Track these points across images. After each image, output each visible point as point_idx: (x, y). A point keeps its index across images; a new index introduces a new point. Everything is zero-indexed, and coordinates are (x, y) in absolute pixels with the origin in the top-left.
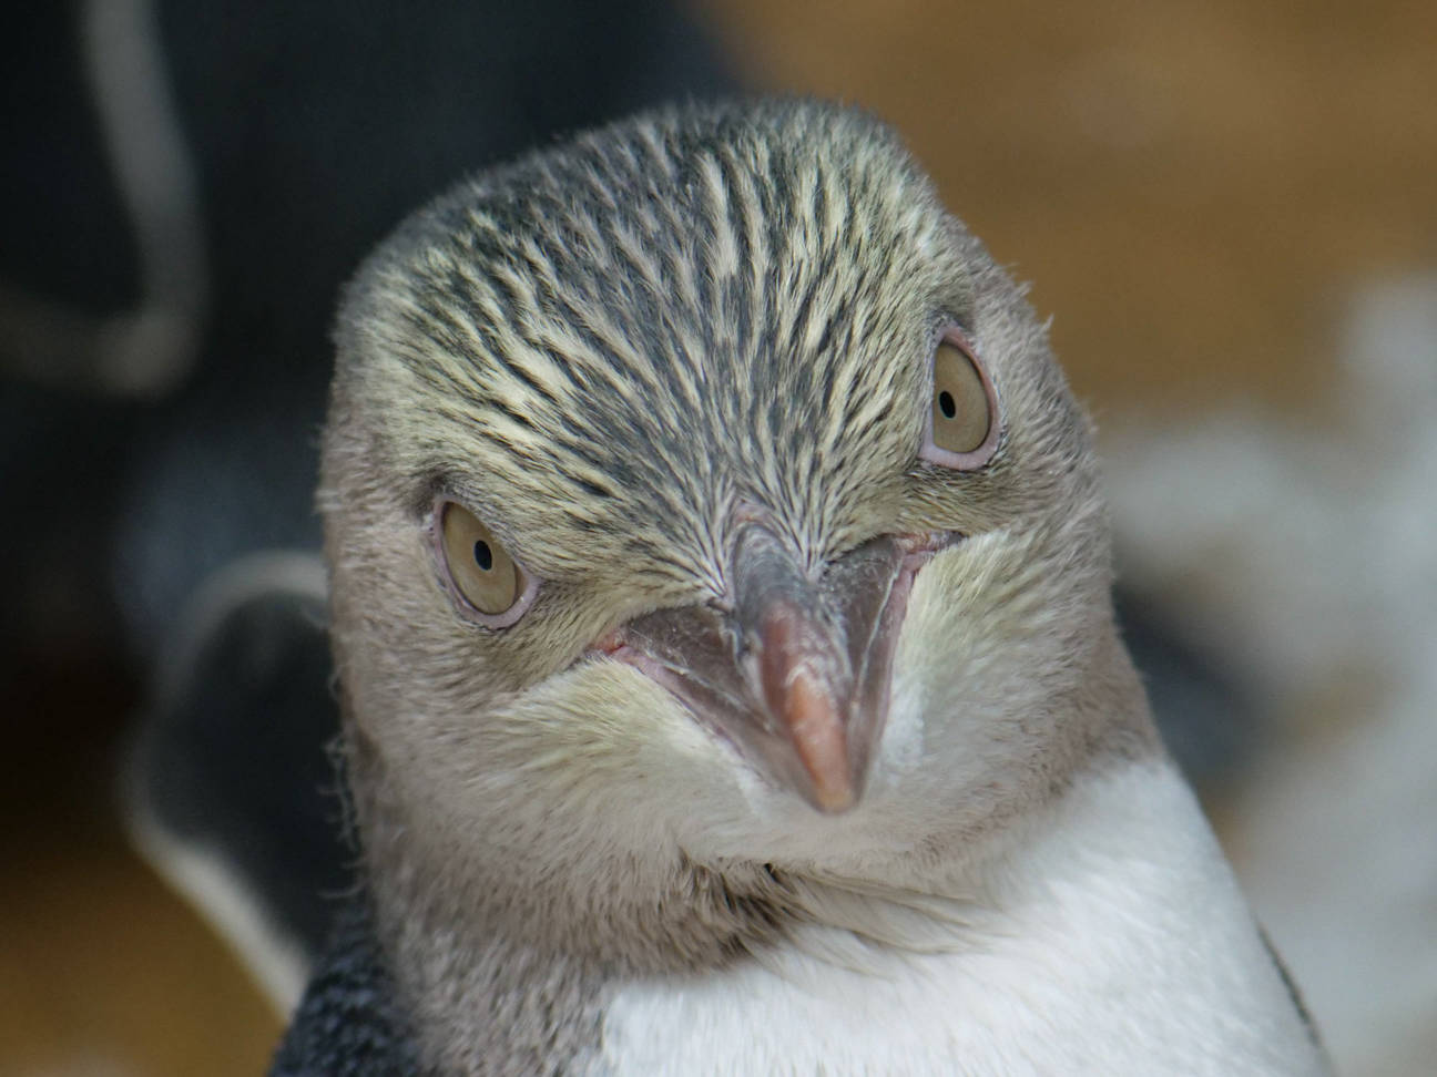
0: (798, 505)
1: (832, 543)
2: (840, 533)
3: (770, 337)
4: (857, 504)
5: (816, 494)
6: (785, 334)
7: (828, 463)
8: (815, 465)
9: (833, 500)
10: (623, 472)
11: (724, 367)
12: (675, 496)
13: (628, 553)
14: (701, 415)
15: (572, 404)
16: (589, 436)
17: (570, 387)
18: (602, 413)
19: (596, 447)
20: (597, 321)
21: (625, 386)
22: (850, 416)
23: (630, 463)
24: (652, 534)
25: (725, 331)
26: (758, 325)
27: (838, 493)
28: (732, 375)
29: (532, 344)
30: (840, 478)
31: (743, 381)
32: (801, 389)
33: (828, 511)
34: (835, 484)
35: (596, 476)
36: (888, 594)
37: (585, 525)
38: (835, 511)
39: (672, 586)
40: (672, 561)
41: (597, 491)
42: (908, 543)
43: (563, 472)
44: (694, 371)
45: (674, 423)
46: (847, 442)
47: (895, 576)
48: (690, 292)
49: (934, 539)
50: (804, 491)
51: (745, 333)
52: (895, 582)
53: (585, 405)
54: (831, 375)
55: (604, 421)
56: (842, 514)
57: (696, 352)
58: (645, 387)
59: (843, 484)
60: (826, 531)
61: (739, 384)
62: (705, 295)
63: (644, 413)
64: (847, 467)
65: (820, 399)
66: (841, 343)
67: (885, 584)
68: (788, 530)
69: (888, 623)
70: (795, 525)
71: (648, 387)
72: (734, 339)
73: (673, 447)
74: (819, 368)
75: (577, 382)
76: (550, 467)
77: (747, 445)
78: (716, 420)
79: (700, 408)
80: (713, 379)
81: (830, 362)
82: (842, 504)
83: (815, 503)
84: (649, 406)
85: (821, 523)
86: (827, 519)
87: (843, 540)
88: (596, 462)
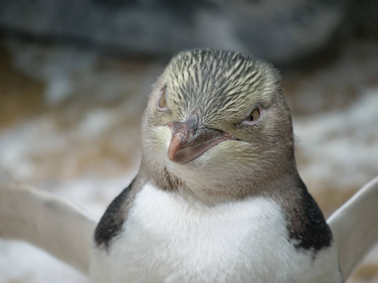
0: (207, 115)
1: (209, 125)
2: (212, 125)
3: (223, 89)
4: (219, 122)
5: (212, 116)
6: (226, 90)
7: (218, 113)
8: (216, 111)
9: (214, 119)
10: (185, 96)
11: (212, 89)
12: (189, 103)
13: (178, 110)
14: (203, 94)
15: (186, 82)
16: (185, 88)
17: (188, 79)
18: (189, 86)
19: (184, 90)
20: (200, 72)
21: (195, 83)
22: (227, 108)
23: (188, 96)
24: (182, 108)
25: (217, 84)
26: (223, 86)
27: (216, 118)
28: (213, 91)
29: (188, 71)
30: (218, 116)
31: (214, 93)
32: (222, 99)
33: (212, 120)
34: (217, 117)
35: (181, 95)
36: (215, 139)
37: (175, 102)
38: (214, 121)
39: (180, 118)
40: (182, 114)
41: (180, 98)
42: (226, 135)
43: (177, 92)
44: (207, 88)
45: (198, 93)
46: (224, 112)
47: (219, 138)
48: (217, 76)
49: (232, 137)
50: (210, 114)
51: (220, 86)
52: (218, 138)
53: (187, 83)
54: (229, 100)
55: (188, 87)
56: (215, 122)
57: (210, 84)
58: (198, 85)
59: (218, 118)
60: (209, 122)
61: (213, 93)
62: (219, 78)
63: (195, 89)
64: (221, 115)
65: (224, 103)
66: (235, 97)
67: (215, 137)
68: (202, 118)
69: (211, 143)
70: (204, 118)
71: (198, 86)
72: (218, 86)
73: (195, 97)
74: (228, 98)
75: (189, 80)
76: (176, 91)
77: (206, 102)
78: (205, 96)
79: (204, 93)
80: (209, 90)
81: (231, 99)
82: (216, 120)
83: (211, 117)
84: (196, 88)
85: (209, 121)
86: (211, 121)
87: (212, 126)
88: (183, 93)
